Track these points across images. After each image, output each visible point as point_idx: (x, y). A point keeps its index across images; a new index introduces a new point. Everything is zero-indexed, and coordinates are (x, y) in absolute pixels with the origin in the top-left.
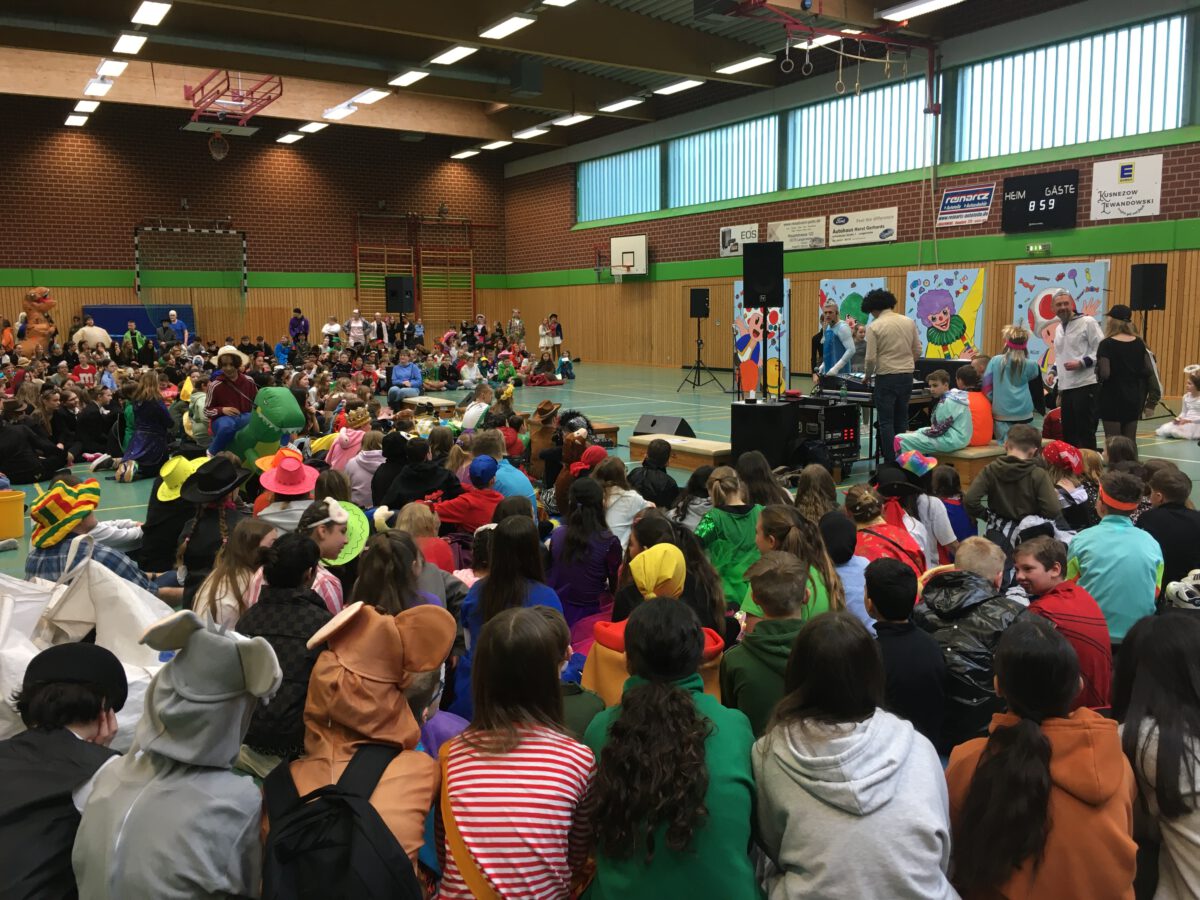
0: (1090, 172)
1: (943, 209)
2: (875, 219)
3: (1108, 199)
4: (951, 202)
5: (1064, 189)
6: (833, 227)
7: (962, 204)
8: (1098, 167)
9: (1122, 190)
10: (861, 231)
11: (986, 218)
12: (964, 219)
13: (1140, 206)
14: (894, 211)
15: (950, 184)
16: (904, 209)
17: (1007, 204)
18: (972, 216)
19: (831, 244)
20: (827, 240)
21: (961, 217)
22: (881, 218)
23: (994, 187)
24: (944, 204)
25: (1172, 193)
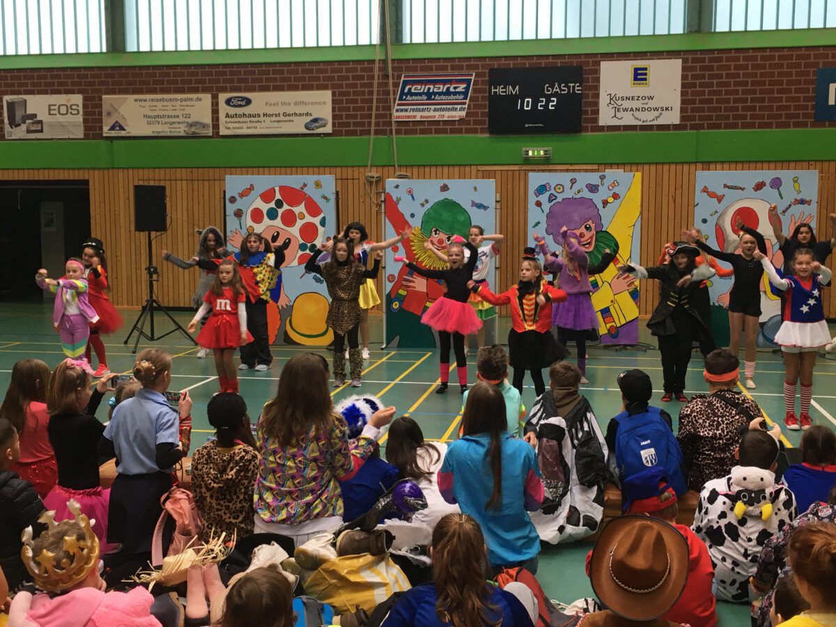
0: (597, 72)
1: (401, 99)
2: (296, 104)
3: (619, 103)
4: (413, 91)
5: (569, 88)
6: (223, 109)
7: (429, 95)
8: (605, 66)
9: (636, 95)
10: (274, 118)
11: (463, 114)
12: (432, 113)
13: (657, 113)
14: (326, 96)
15: (408, 69)
16: (341, 94)
17: (494, 99)
18: (444, 110)
19: (223, 132)
20: (216, 126)
21: (428, 110)
22: (306, 104)
23: (473, 78)
24: (402, 93)
25: (693, 102)
